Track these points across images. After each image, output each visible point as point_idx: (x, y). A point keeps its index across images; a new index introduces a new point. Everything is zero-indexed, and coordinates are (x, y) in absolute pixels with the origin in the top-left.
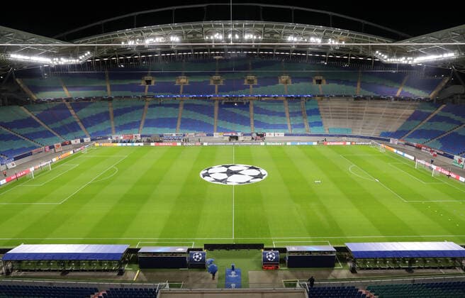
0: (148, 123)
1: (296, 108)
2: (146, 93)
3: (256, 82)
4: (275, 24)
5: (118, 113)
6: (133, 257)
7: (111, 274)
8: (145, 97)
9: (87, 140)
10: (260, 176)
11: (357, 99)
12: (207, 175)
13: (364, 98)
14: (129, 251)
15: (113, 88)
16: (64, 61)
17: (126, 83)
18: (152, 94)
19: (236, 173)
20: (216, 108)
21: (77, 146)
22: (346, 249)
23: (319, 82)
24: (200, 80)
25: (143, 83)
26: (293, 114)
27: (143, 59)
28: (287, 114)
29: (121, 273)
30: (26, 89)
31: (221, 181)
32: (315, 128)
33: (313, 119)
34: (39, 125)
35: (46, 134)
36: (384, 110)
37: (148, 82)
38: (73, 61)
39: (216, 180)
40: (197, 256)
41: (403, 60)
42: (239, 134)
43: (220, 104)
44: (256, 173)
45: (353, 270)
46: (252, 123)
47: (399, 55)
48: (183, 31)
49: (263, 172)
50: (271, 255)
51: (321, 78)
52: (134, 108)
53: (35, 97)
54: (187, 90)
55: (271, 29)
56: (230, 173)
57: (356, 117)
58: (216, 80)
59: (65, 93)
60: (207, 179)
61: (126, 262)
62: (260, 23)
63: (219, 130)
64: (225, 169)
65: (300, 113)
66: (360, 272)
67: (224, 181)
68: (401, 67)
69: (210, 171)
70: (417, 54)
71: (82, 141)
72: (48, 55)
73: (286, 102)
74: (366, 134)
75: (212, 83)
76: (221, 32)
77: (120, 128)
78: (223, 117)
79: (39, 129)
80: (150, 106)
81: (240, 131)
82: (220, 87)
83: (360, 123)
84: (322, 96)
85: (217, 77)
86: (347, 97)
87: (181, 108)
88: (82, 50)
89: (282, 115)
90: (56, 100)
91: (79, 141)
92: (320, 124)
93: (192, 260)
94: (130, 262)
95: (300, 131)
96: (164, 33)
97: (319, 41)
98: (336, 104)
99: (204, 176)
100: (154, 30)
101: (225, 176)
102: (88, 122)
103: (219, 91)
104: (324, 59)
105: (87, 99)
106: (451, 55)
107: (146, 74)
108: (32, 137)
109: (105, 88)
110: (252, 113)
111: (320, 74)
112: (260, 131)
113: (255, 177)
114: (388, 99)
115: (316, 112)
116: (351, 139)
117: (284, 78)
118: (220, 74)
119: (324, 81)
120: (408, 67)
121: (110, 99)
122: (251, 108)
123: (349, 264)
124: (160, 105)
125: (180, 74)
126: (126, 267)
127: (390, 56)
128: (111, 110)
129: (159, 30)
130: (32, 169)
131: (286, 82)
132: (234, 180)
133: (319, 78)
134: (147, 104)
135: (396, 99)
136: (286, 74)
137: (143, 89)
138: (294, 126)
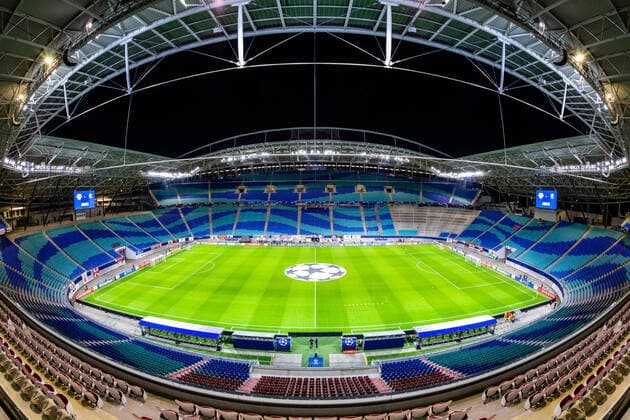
0: (240, 226)
1: (370, 213)
2: (239, 200)
3: (335, 191)
4: (350, 143)
5: (216, 216)
6: (228, 338)
7: (211, 349)
8: (238, 203)
9: (191, 239)
10: (340, 273)
11: (421, 205)
12: (291, 272)
13: (426, 205)
14: (225, 333)
15: (213, 196)
16: (180, 175)
17: (224, 191)
18: (244, 200)
19: (318, 270)
20: (300, 213)
21: (183, 244)
22: (413, 332)
23: (389, 191)
24: (286, 188)
25: (237, 191)
26: (368, 219)
27: (239, 172)
28: (363, 219)
29: (219, 349)
30: (154, 198)
31: (304, 278)
32: (388, 230)
33: (386, 222)
34: (160, 226)
35: (163, 233)
36: (441, 215)
37: (242, 191)
38: (187, 175)
39: (299, 277)
40: (283, 342)
41: (450, 175)
42: (320, 236)
43: (303, 210)
44: (335, 271)
45: (418, 347)
46: (332, 226)
47: (448, 171)
48: (273, 148)
49: (343, 270)
50: (349, 342)
51: (390, 187)
52: (229, 213)
53: (159, 204)
54: (274, 197)
55: (347, 147)
56: (311, 271)
57: (420, 220)
58: (300, 189)
59: (179, 200)
60: (291, 276)
61: (222, 342)
62: (338, 142)
63: (303, 232)
64: (308, 268)
65: (374, 218)
66: (423, 349)
67: (306, 278)
68: (450, 180)
69: (294, 269)
70: (459, 171)
71: (187, 240)
72: (171, 171)
73: (362, 208)
74: (429, 235)
75: (296, 191)
76: (305, 149)
77: (218, 230)
78: (306, 220)
79: (159, 229)
80: (243, 211)
81: (321, 233)
82: (303, 194)
83: (424, 226)
84: (392, 203)
85: (300, 186)
86: (413, 203)
87: (268, 213)
88: (193, 167)
89: (359, 219)
90: (172, 206)
91: (184, 239)
92: (391, 227)
93: (278, 344)
94: (227, 342)
95: (374, 233)
96: (257, 150)
97: (388, 157)
98: (403, 209)
99: (288, 272)
100: (250, 149)
101: (307, 274)
102: (193, 224)
103: (302, 198)
104: (392, 172)
105: (193, 205)
106: (479, 174)
107: (240, 184)
108: (154, 234)
109: (207, 196)
110: (331, 218)
111: (389, 184)
112: (339, 233)
113: (335, 275)
114: (444, 206)
115: (387, 216)
116: (417, 240)
117: (359, 187)
118: (303, 183)
119: (394, 191)
120: (454, 181)
121: (210, 205)
122: (331, 213)
123: (415, 343)
124: (251, 210)
125: (268, 184)
126: (223, 345)
127: (442, 172)
128: (210, 214)
129: (253, 148)
130: (153, 260)
131: (362, 191)
132: (315, 277)
133: (388, 187)
134: (240, 209)
135: (450, 205)
136: (361, 183)
137: (236, 196)
138: (369, 229)
